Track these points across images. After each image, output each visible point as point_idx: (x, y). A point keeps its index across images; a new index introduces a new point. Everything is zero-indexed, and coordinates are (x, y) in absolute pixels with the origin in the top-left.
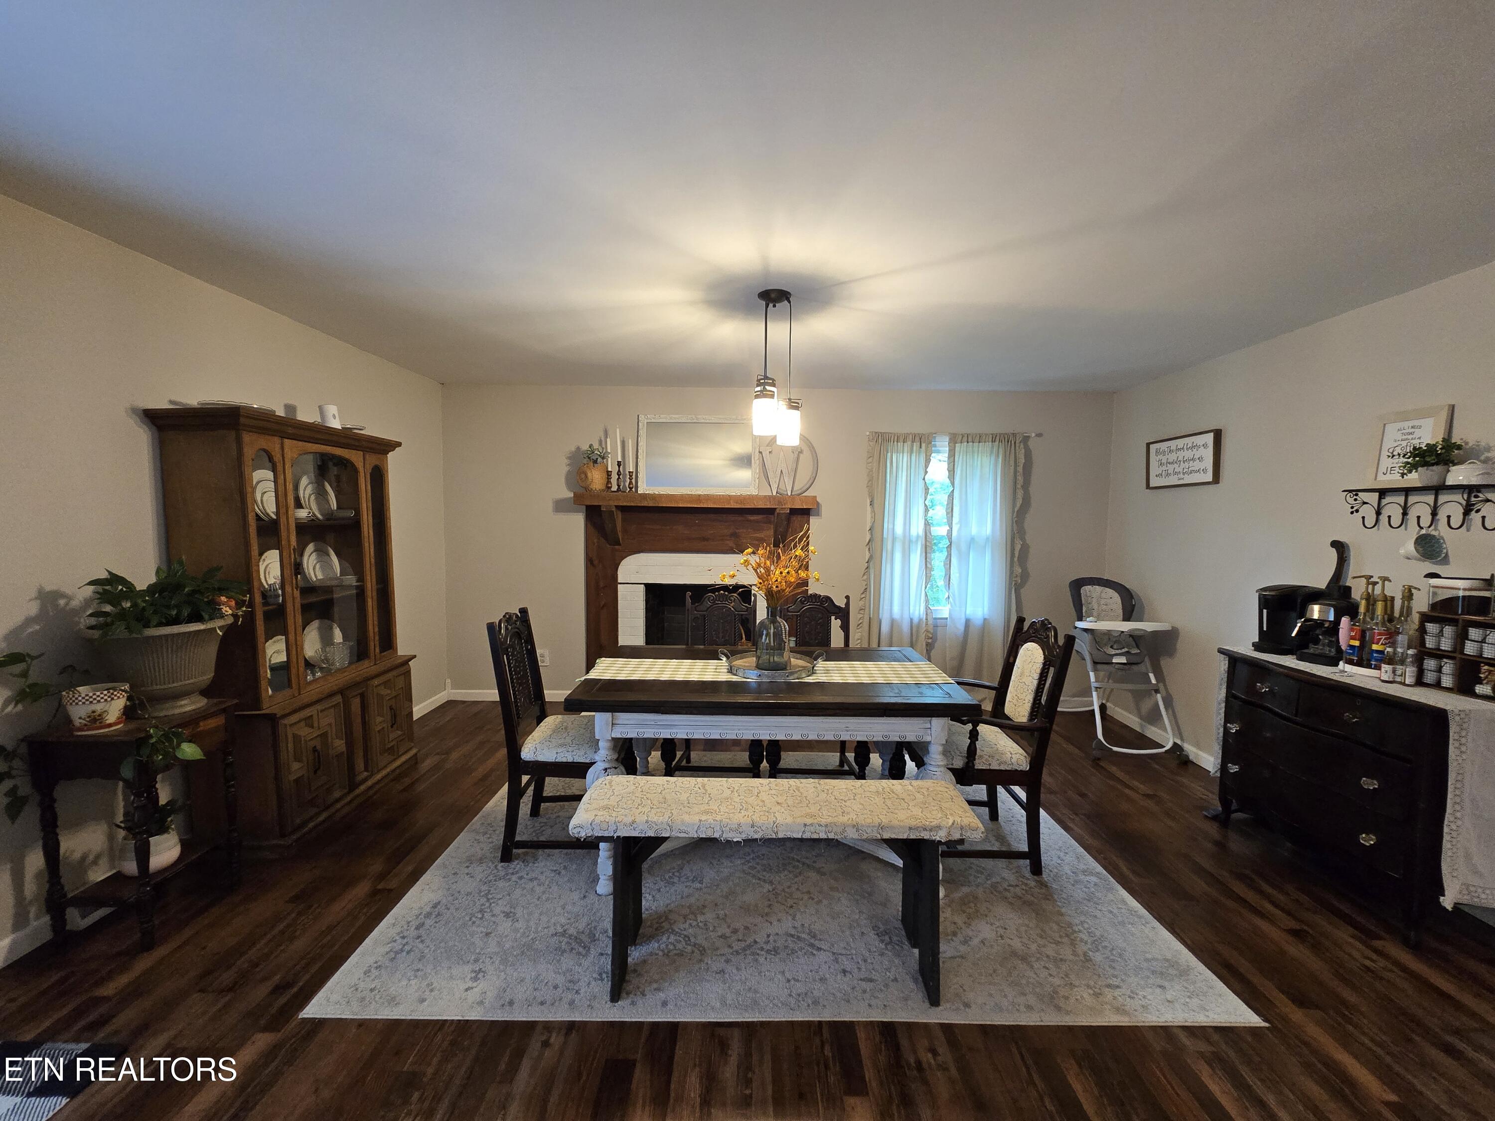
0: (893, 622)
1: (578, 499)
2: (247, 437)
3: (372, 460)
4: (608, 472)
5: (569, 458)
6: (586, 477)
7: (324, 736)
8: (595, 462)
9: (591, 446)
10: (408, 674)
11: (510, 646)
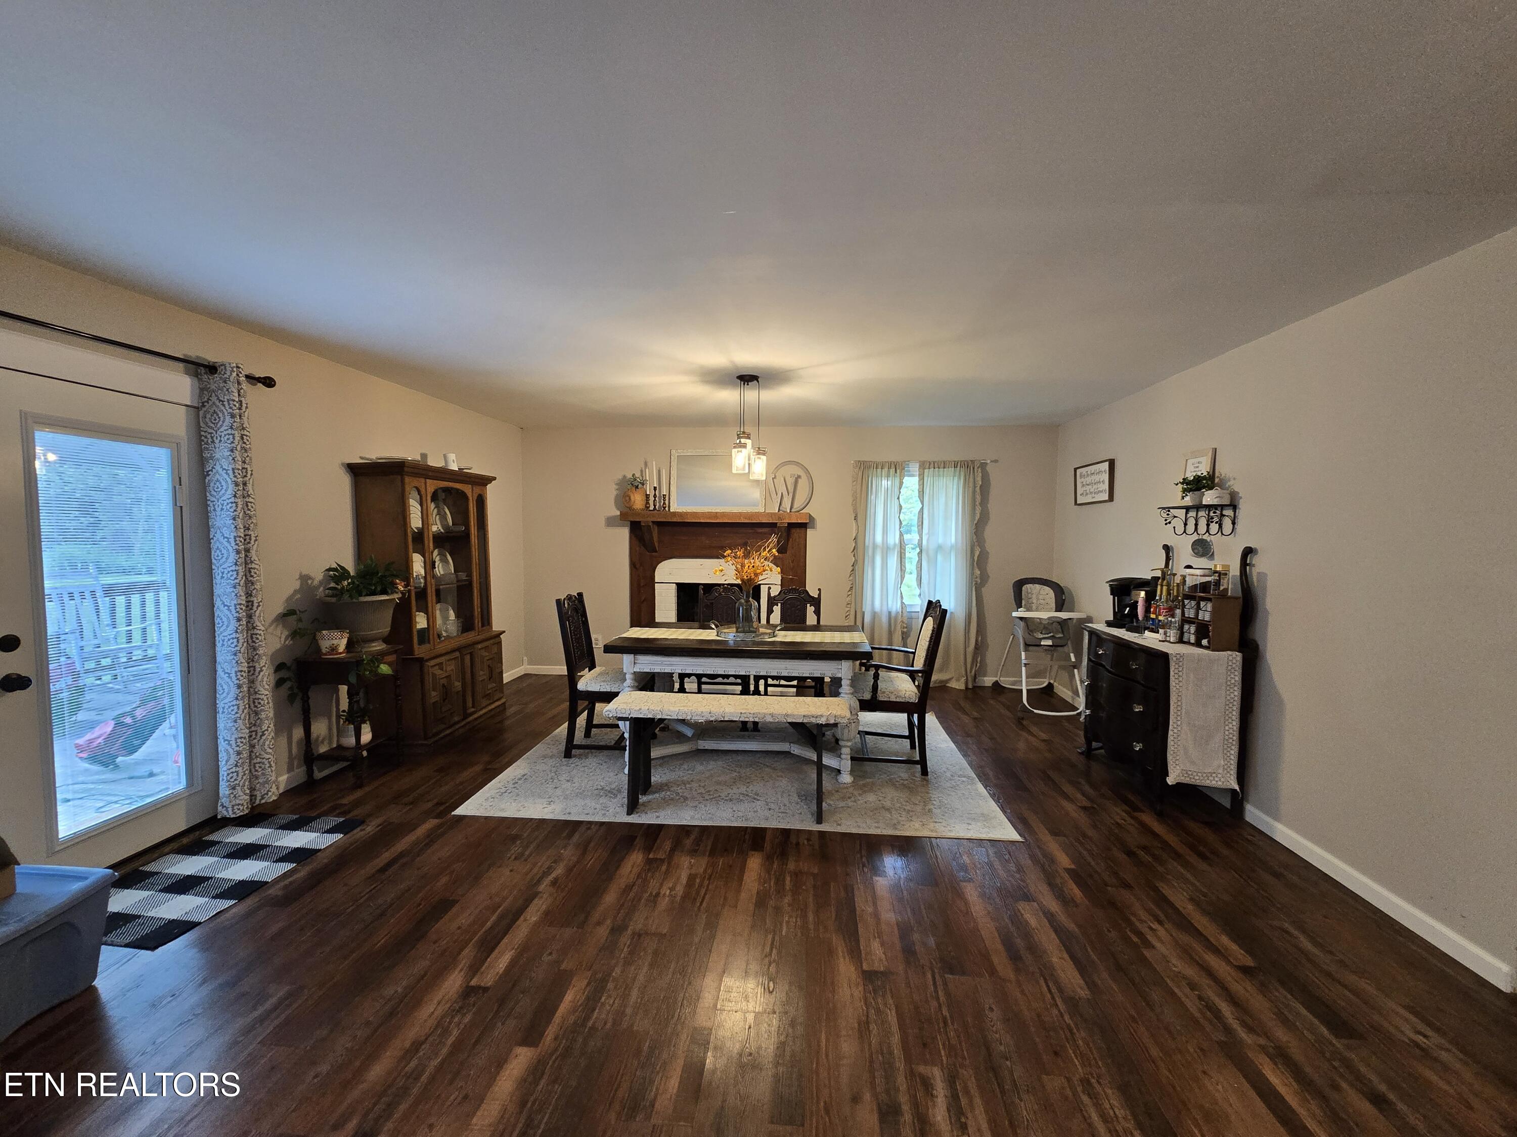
0: (874, 615)
1: (623, 516)
2: (407, 479)
3: (477, 490)
4: (647, 495)
5: (617, 484)
6: (630, 499)
7: (448, 677)
8: (637, 487)
9: (633, 475)
10: (500, 643)
11: (571, 616)
